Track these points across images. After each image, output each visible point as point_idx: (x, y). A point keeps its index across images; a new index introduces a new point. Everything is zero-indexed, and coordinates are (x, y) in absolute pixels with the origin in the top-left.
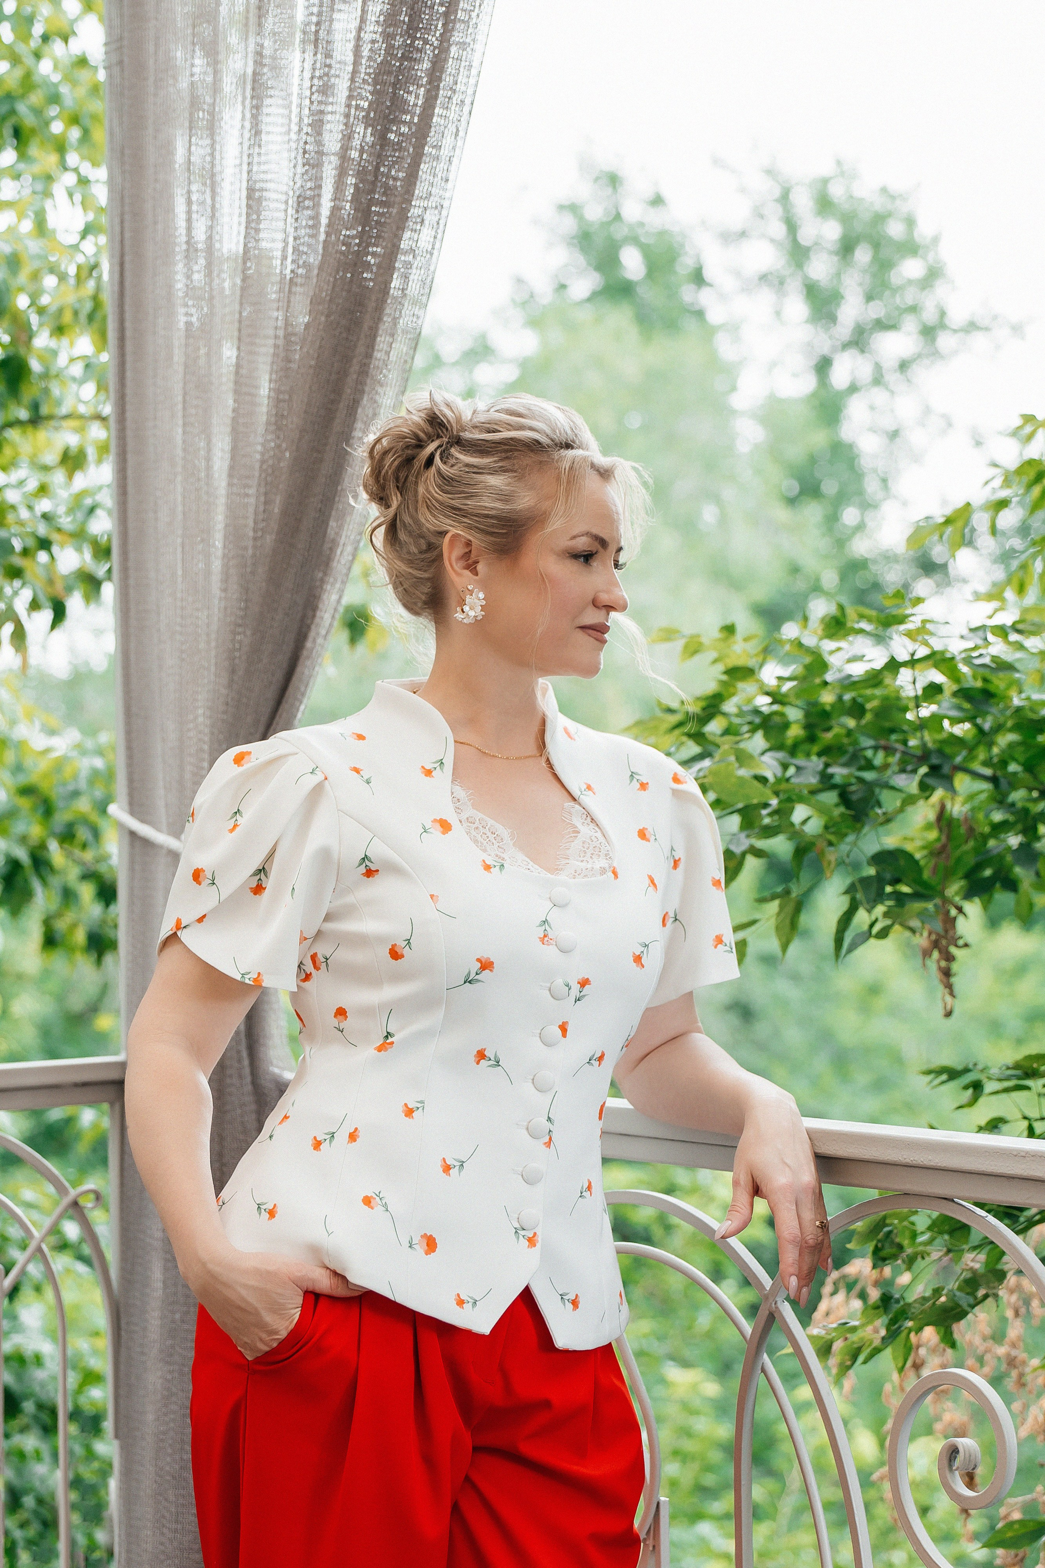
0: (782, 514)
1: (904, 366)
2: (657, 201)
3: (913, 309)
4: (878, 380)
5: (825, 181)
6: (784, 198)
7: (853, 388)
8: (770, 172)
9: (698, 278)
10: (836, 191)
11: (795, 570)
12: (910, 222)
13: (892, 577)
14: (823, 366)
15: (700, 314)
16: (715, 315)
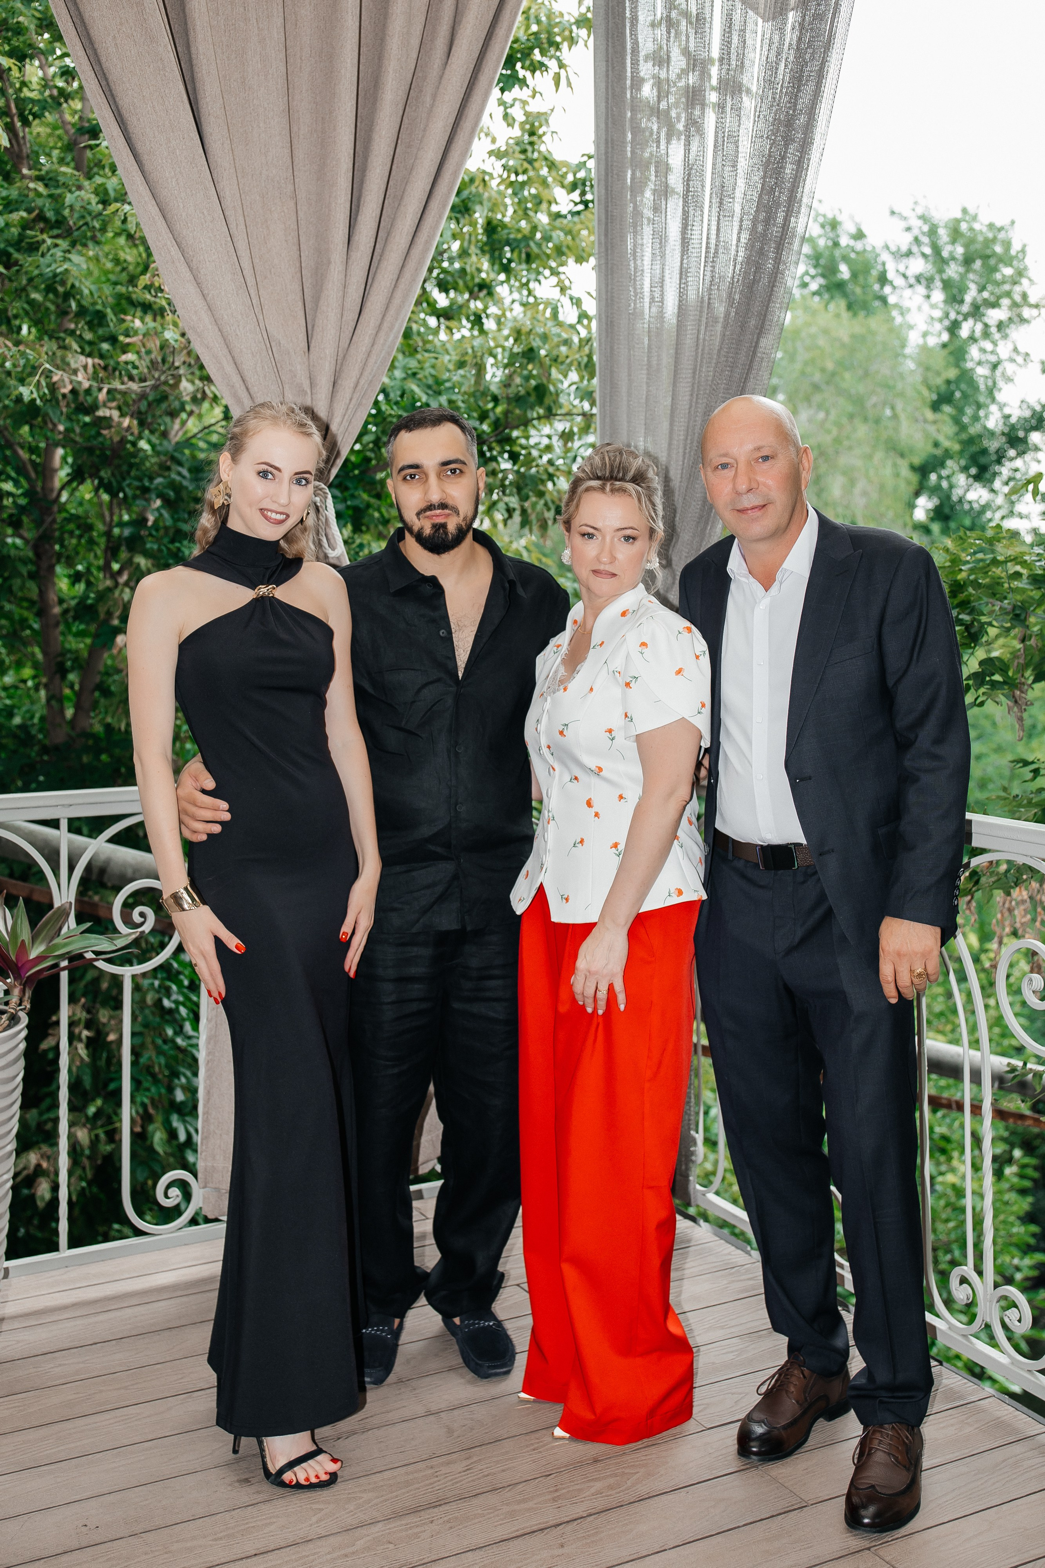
0: (930, 415)
1: (1000, 326)
2: (859, 235)
3: (1008, 294)
4: (986, 334)
5: (958, 221)
6: (933, 232)
7: (972, 339)
8: (923, 218)
9: (883, 279)
10: (964, 226)
11: (936, 445)
12: (1007, 245)
13: (993, 445)
14: (954, 328)
15: (884, 300)
16: (892, 300)
